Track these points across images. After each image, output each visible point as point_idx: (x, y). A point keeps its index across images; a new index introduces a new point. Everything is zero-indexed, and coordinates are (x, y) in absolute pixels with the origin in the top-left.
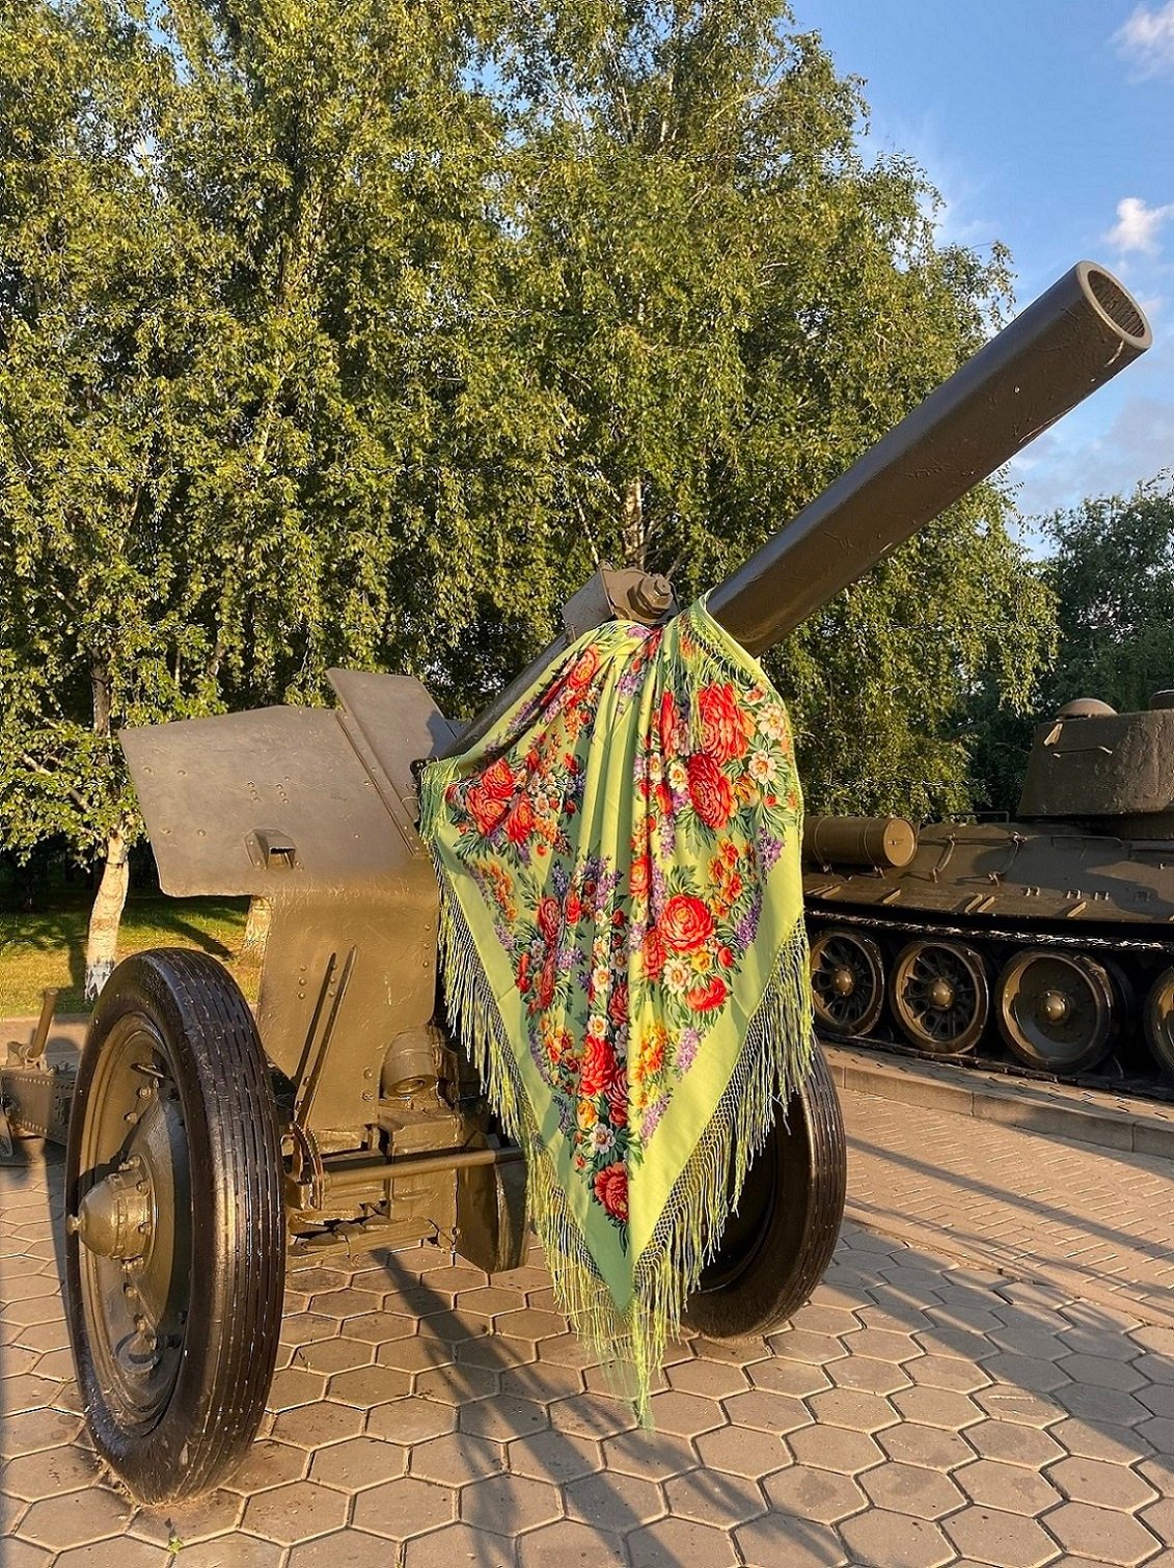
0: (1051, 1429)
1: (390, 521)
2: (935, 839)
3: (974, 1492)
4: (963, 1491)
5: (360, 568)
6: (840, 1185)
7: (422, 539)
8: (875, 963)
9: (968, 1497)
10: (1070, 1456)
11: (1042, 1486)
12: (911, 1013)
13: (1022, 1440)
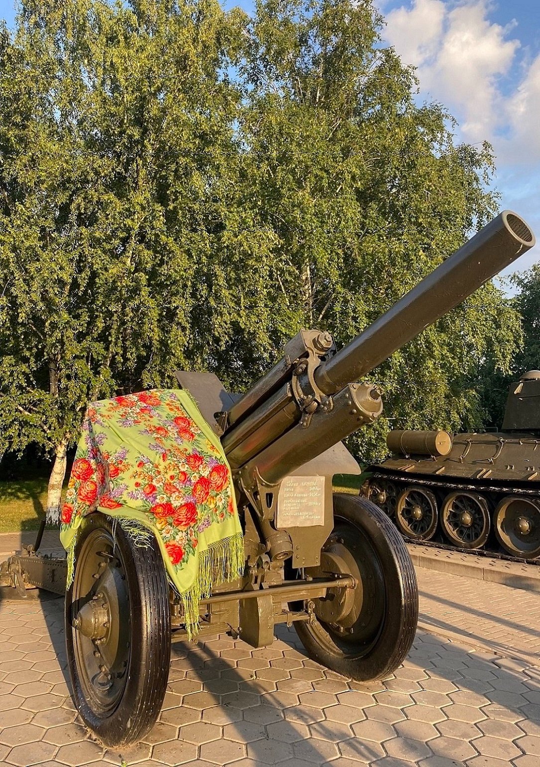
0: (518, 724)
1: (191, 291)
2: (461, 441)
3: (481, 750)
4: (476, 749)
5: (177, 314)
6: (415, 608)
7: (206, 299)
8: (433, 504)
9: (478, 752)
10: (526, 735)
11: (512, 747)
12: (452, 529)
13: (504, 728)
